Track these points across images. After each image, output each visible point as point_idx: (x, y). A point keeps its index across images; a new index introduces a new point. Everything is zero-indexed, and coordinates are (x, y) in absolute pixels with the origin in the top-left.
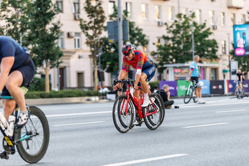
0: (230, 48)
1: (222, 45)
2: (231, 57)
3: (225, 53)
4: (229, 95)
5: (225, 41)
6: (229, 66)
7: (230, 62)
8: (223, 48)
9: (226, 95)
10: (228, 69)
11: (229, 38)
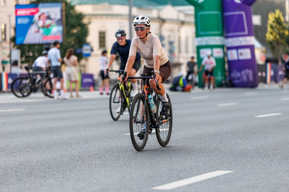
0: (11, 33)
1: (2, 30)
2: (12, 44)
3: (5, 39)
4: (8, 92)
5: (5, 25)
6: (10, 56)
7: (11, 51)
8: (2, 33)
9: (4, 92)
10: (8, 59)
11: (10, 20)
